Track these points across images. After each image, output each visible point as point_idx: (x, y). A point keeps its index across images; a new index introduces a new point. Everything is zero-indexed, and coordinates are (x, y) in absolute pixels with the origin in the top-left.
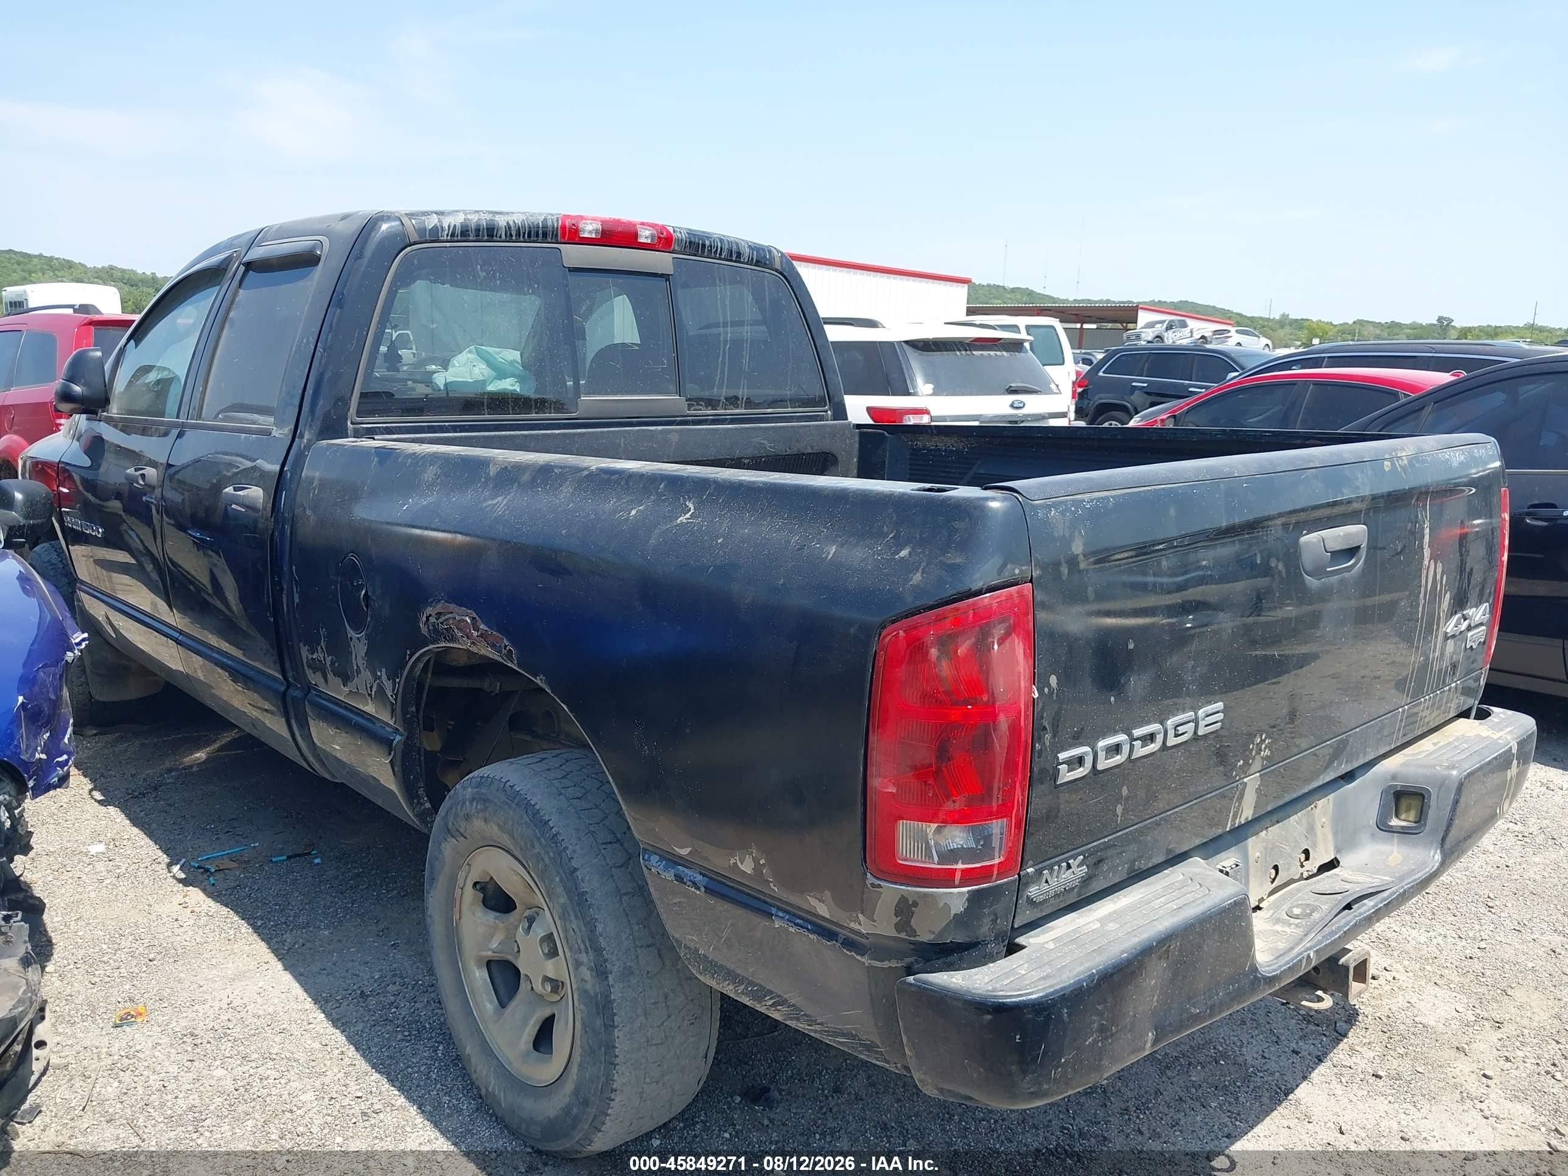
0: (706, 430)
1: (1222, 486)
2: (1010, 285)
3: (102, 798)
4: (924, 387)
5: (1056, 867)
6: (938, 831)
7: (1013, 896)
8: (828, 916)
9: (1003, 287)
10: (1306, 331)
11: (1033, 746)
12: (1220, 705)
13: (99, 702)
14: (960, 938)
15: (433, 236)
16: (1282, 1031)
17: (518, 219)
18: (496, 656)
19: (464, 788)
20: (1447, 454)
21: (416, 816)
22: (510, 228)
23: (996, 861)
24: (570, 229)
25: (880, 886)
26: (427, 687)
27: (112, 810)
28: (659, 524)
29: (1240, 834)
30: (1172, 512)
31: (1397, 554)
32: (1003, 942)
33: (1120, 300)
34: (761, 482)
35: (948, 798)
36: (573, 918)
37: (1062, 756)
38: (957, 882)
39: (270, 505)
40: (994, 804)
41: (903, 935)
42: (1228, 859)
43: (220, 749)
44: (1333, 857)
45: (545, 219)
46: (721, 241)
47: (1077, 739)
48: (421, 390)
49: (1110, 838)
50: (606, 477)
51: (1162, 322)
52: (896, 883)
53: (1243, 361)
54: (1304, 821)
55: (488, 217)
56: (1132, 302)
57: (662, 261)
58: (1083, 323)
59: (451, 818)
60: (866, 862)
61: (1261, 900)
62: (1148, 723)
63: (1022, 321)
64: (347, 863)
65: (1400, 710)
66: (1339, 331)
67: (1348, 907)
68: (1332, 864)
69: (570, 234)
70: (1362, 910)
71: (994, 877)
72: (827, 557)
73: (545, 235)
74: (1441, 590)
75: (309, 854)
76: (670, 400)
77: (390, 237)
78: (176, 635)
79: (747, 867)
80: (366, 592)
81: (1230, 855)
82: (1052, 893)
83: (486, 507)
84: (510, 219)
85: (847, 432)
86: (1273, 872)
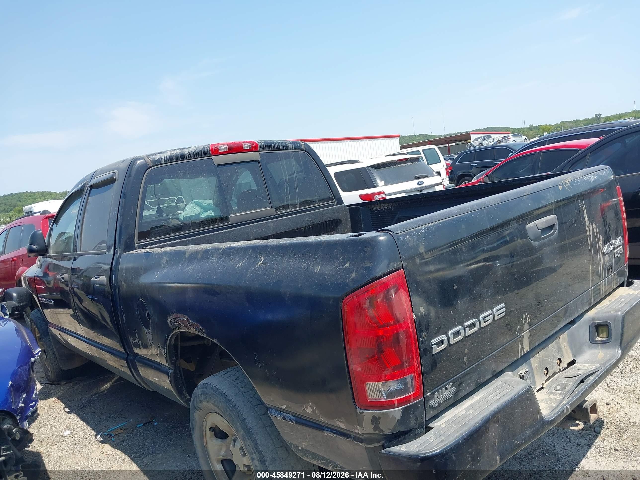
0: (284, 219)
1: (485, 211)
2: (417, 134)
3: (69, 410)
4: (381, 183)
5: (440, 390)
6: (383, 385)
7: (423, 407)
8: (345, 428)
9: (415, 135)
10: (541, 130)
11: (418, 340)
12: (503, 305)
13: (64, 370)
14: (402, 429)
15: (159, 162)
16: (571, 436)
17: (193, 150)
18: (198, 333)
19: (198, 389)
20: (588, 177)
21: (184, 402)
22: (190, 154)
23: (412, 393)
24: (215, 150)
25: (363, 413)
26: (179, 347)
27: (73, 415)
28: (251, 268)
29: (526, 357)
30: (463, 226)
31: (573, 224)
32: (422, 427)
33: (463, 132)
34: (288, 243)
35: (385, 369)
36: (247, 440)
37: (433, 341)
38: (396, 405)
39: (109, 282)
40: (406, 368)
41: (377, 432)
42: (522, 370)
43: (115, 382)
44: (572, 359)
45: (204, 148)
46: (278, 143)
47: (439, 333)
48: (175, 222)
49: (463, 372)
50: (229, 251)
51: (481, 138)
52: (369, 410)
53: (514, 148)
54: (555, 346)
55: (180, 151)
56: (468, 132)
57: (255, 155)
58: (448, 144)
59: (195, 403)
60: (355, 403)
61: (543, 384)
62: (471, 319)
63: (420, 149)
64: (168, 423)
65: (590, 290)
66: (555, 128)
67: (582, 381)
68: (573, 363)
69: (215, 151)
70: (588, 382)
71: (412, 400)
72: (317, 272)
73: (205, 154)
74: (597, 235)
75: (152, 421)
76: (268, 210)
77: (141, 166)
78: (85, 340)
79: (309, 411)
80: (148, 312)
81: (523, 368)
82: (441, 402)
83: (185, 271)
84: (189, 150)
85: (343, 209)
86: (546, 371)
